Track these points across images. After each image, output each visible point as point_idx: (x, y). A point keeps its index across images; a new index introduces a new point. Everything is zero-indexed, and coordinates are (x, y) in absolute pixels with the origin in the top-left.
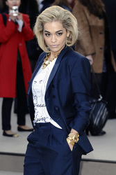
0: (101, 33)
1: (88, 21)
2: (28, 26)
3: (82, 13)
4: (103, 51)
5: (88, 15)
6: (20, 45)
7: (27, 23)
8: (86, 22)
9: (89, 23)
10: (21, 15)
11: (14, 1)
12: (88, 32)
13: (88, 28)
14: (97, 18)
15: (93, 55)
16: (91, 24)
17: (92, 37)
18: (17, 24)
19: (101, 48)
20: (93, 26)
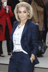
0: (42, 14)
1: (37, 8)
2: (10, 11)
3: (34, 5)
4: (43, 21)
5: (36, 6)
6: (7, 19)
7: (10, 9)
8: (36, 9)
9: (37, 10)
10: (8, 6)
11: (4, 0)
12: (37, 13)
13: (36, 12)
14: (41, 8)
15: (38, 23)
16: (38, 10)
17: (38, 16)
18: (6, 10)
19: (42, 20)
20: (39, 11)
